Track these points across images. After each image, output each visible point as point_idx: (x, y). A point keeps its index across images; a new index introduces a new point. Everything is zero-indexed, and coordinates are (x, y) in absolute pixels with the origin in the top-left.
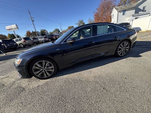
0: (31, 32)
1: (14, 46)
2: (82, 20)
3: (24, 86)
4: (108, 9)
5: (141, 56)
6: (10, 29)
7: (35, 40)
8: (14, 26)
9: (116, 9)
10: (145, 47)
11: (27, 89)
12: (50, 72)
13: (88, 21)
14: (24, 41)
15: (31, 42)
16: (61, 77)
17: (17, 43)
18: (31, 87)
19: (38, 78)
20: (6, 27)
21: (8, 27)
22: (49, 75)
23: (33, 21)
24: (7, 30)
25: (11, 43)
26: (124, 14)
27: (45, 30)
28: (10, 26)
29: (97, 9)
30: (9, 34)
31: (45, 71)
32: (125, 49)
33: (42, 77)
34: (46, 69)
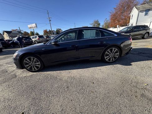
0: (48, 31)
1: (30, 42)
2: (98, 20)
3: (17, 74)
4: (128, 8)
5: (131, 65)
6: (31, 28)
7: (48, 39)
8: (34, 25)
9: (136, 8)
10: (146, 56)
11: (17, 77)
12: (37, 67)
13: (104, 21)
14: (38, 39)
15: (44, 40)
16: (45, 72)
17: (33, 40)
18: (21, 76)
19: (28, 70)
20: (28, 26)
21: (29, 26)
22: (37, 70)
23: (50, 21)
24: (29, 28)
25: (28, 40)
26: (146, 14)
27: (60, 29)
28: (31, 25)
29: (114, 9)
30: (31, 32)
31: (33, 65)
32: (114, 55)
33: (30, 70)
34: (34, 64)
